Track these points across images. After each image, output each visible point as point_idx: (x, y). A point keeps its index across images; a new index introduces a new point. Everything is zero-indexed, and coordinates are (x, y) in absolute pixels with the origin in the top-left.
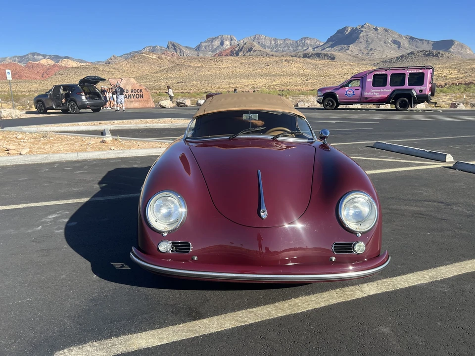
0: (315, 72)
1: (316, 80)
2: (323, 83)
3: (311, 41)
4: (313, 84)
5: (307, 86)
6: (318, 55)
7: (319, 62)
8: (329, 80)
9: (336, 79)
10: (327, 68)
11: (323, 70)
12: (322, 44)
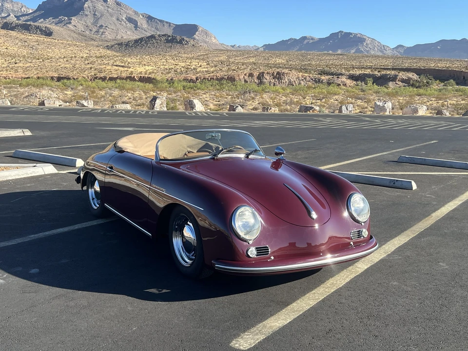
0: (25, 52)
1: (29, 64)
2: (41, 68)
3: (13, 5)
4: (26, 70)
5: (16, 71)
6: (26, 28)
7: (30, 37)
8: (49, 64)
9: (59, 64)
10: (42, 46)
11: (37, 49)
12: (31, 11)
